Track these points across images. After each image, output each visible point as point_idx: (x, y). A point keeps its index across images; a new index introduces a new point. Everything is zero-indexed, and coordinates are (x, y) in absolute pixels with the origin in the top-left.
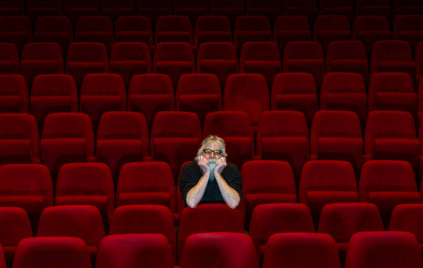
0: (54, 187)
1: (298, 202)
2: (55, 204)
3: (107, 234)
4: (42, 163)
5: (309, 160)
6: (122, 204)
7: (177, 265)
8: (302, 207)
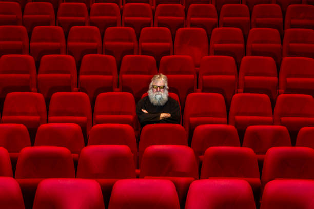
0: (48, 110)
1: (228, 124)
2: (48, 122)
3: (86, 145)
4: (38, 92)
5: (237, 93)
6: (97, 123)
7: (138, 168)
8: (231, 127)
